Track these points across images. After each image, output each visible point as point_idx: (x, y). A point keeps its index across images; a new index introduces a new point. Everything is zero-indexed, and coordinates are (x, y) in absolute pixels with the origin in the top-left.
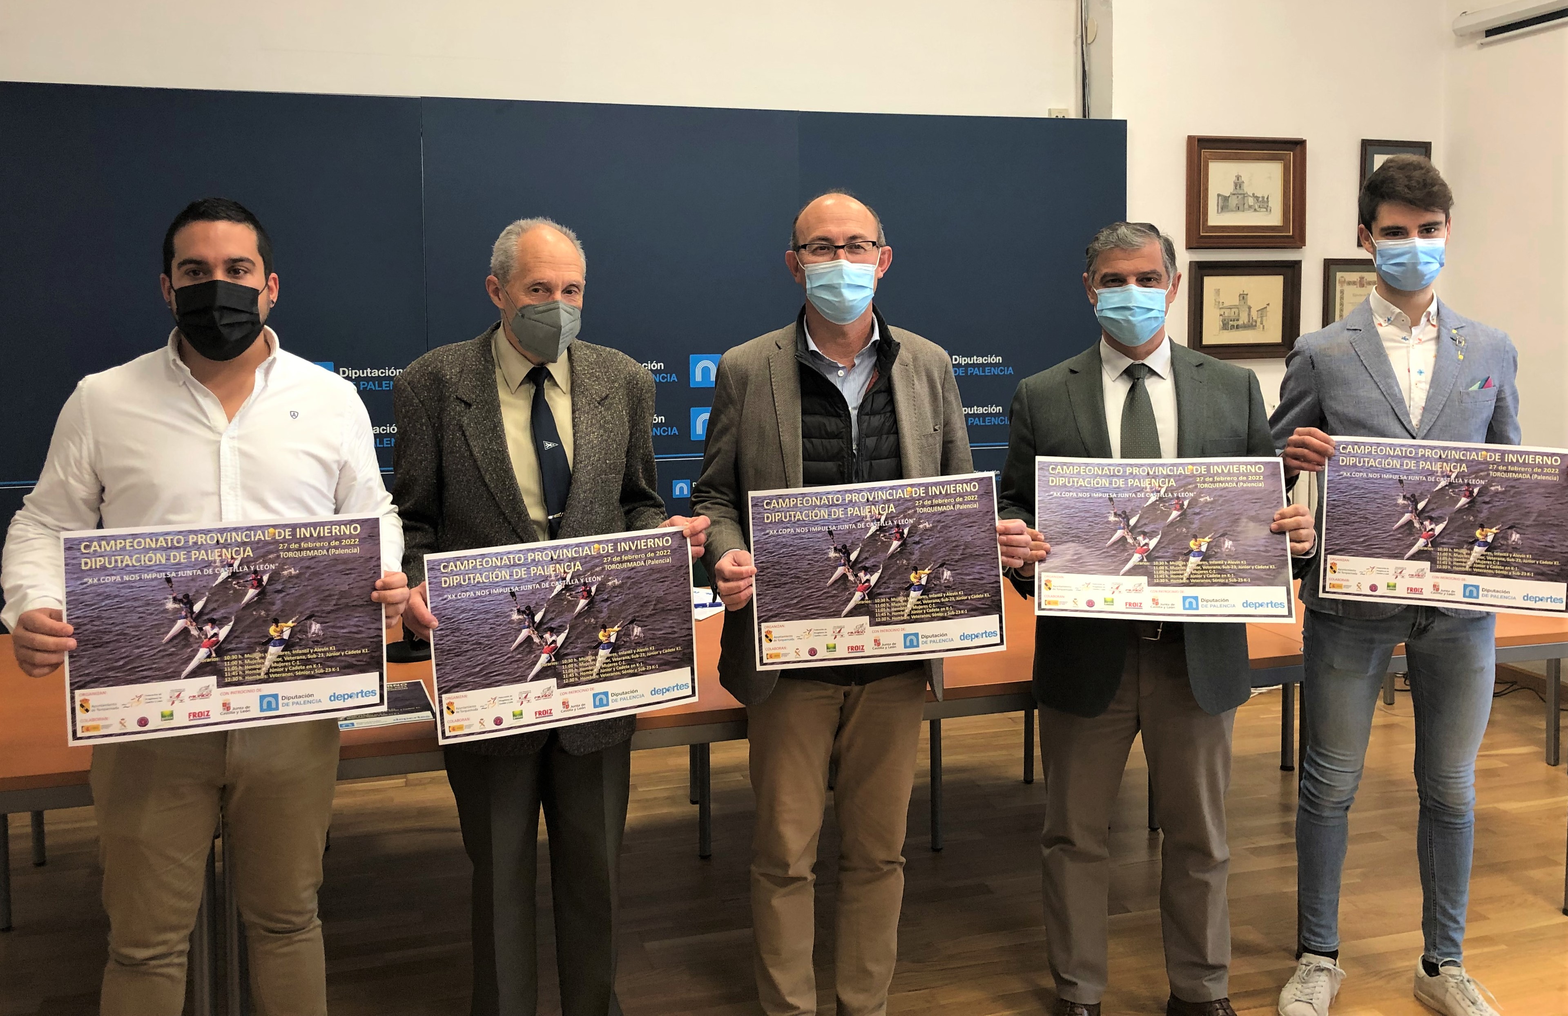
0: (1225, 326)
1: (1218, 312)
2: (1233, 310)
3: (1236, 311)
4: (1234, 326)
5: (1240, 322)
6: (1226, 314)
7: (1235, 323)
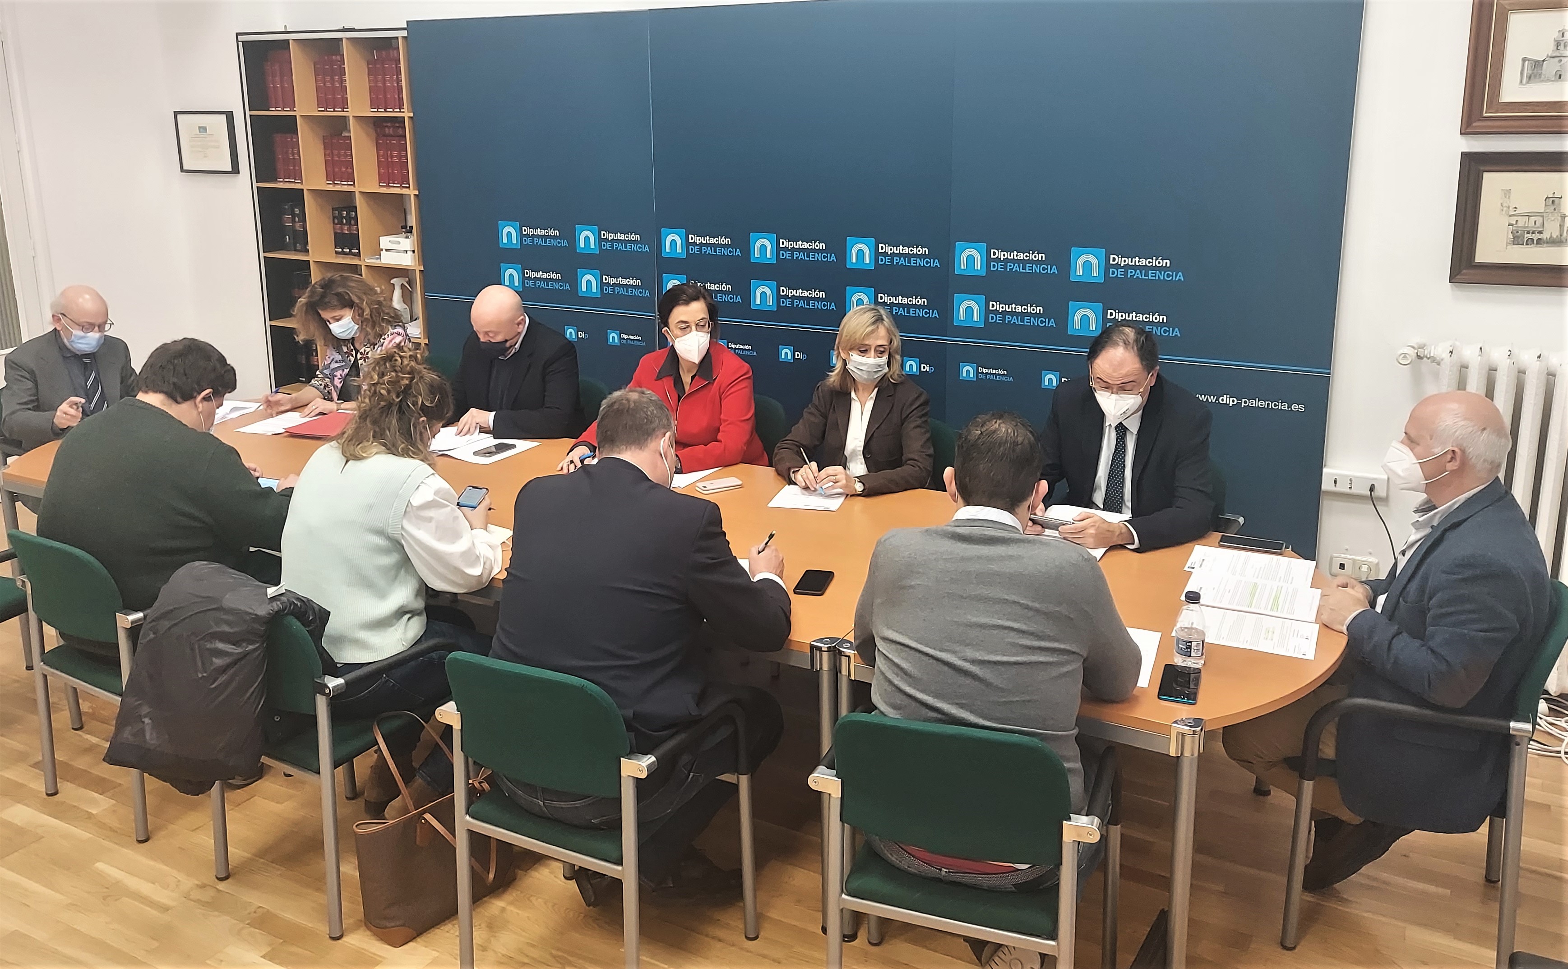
0: (1517, 239)
1: (1506, 220)
2: (1533, 219)
3: (1539, 220)
4: (1533, 240)
5: (1545, 236)
6: (1519, 224)
7: (1535, 237)
